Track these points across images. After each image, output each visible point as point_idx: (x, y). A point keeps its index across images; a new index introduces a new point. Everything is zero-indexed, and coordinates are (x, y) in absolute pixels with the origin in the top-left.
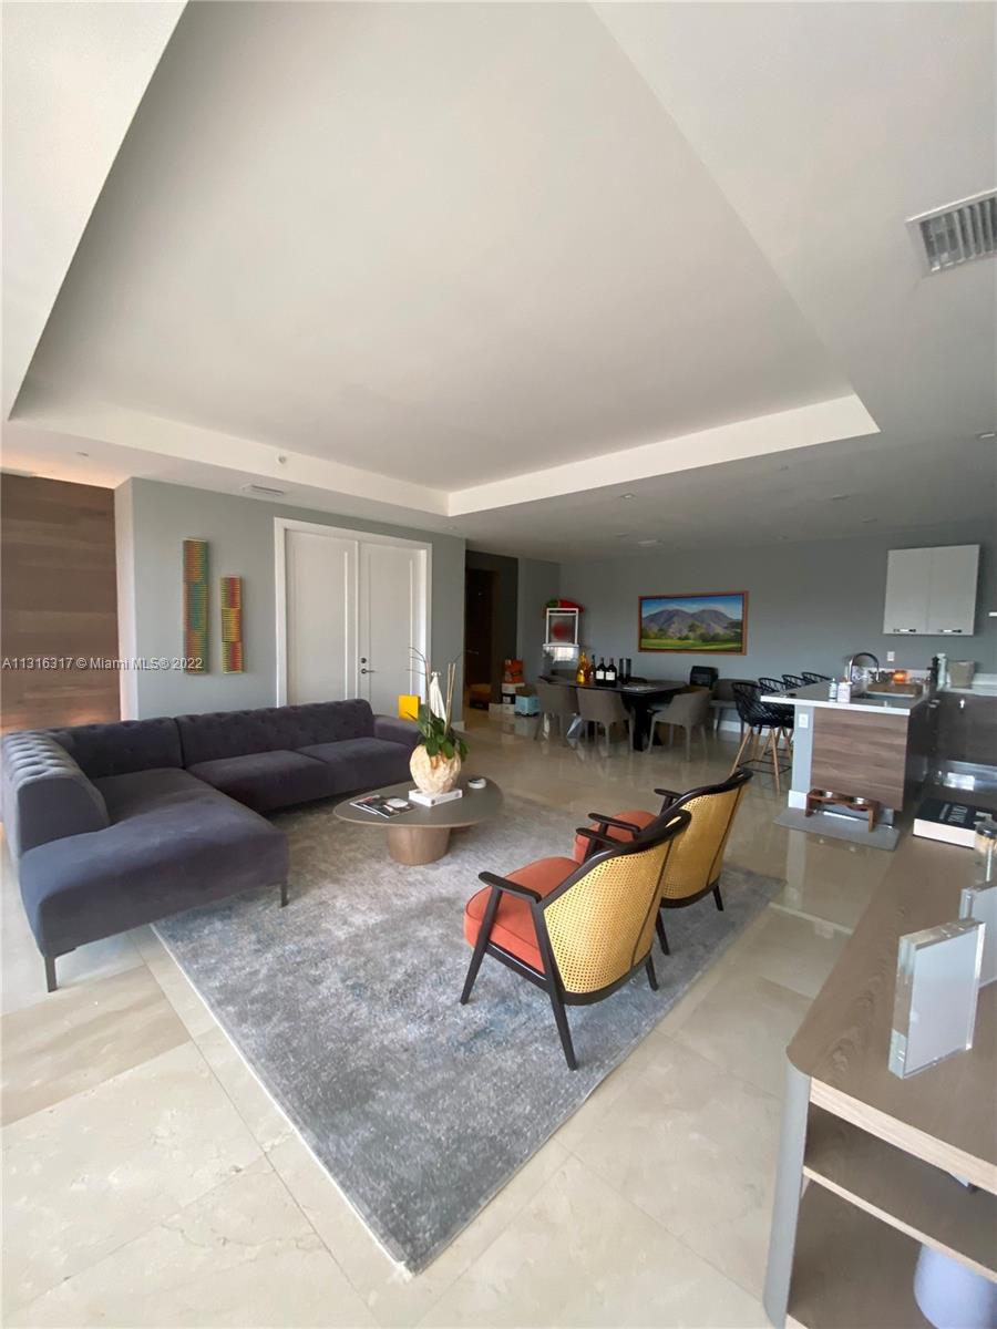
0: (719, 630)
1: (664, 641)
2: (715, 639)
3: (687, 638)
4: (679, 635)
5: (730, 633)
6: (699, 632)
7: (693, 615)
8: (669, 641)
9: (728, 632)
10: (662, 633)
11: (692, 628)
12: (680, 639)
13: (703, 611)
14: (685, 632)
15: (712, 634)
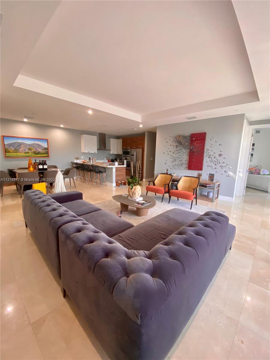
0: (40, 150)
1: (18, 154)
2: (39, 153)
3: (28, 153)
4: (24, 152)
5: (44, 151)
6: (33, 151)
7: (29, 145)
8: (20, 154)
9: (43, 151)
10: (16, 151)
11: (30, 149)
12: (25, 153)
13: (33, 144)
14: (27, 151)
15: (38, 152)
